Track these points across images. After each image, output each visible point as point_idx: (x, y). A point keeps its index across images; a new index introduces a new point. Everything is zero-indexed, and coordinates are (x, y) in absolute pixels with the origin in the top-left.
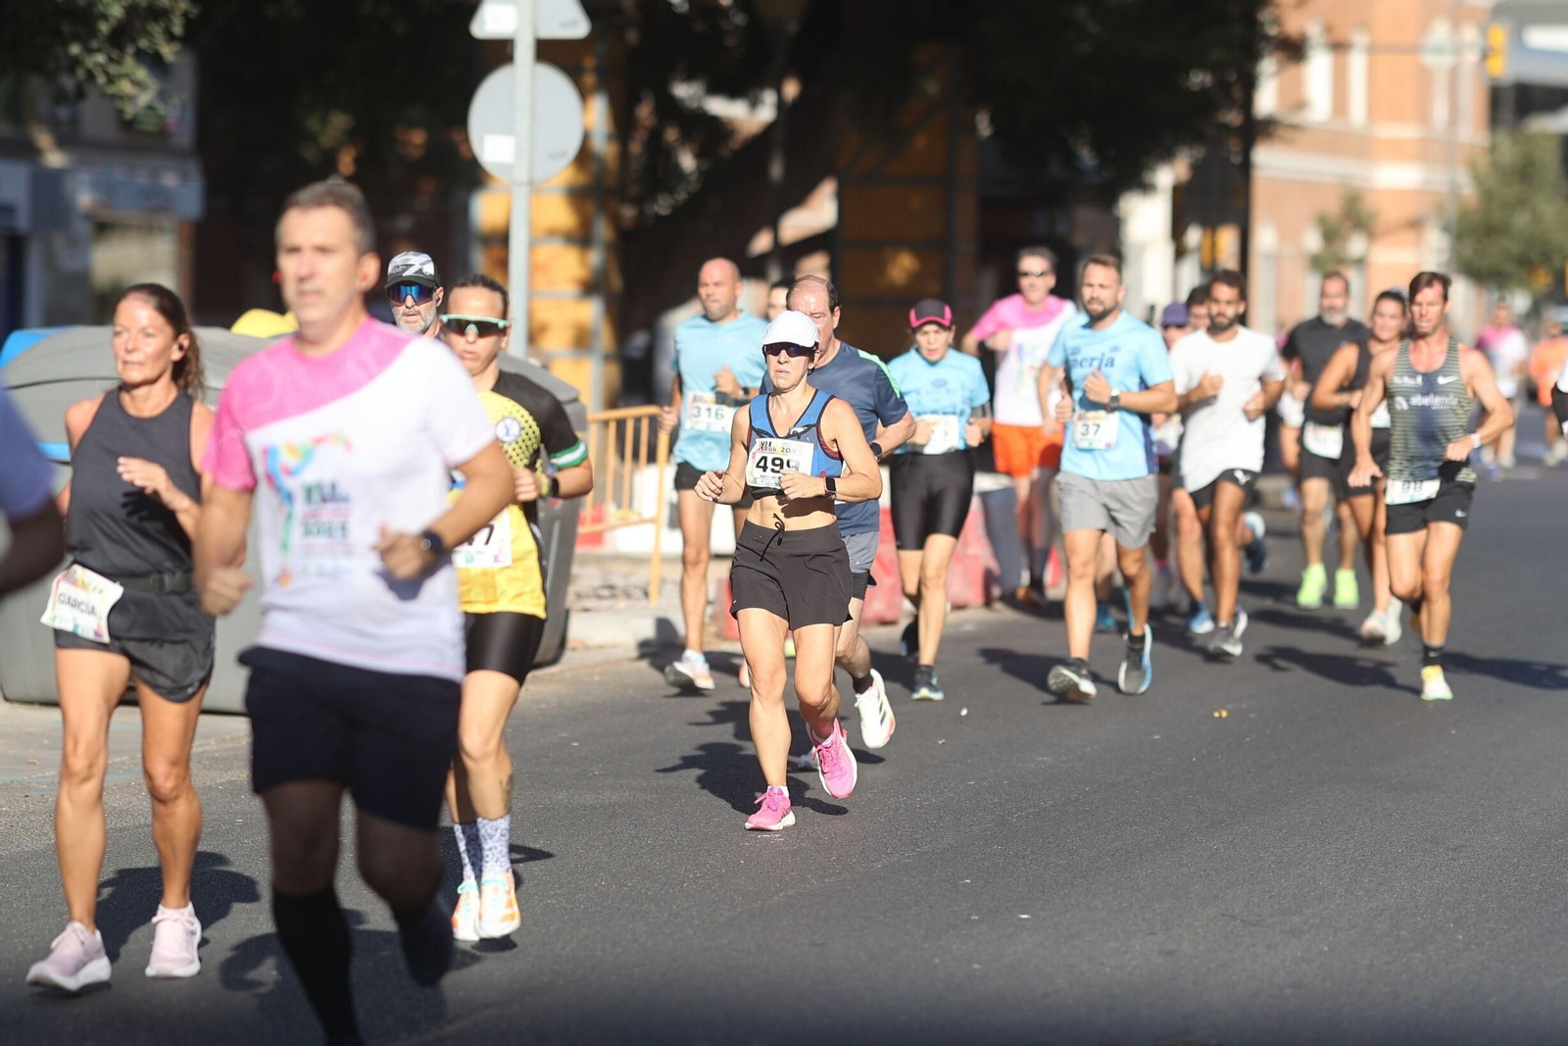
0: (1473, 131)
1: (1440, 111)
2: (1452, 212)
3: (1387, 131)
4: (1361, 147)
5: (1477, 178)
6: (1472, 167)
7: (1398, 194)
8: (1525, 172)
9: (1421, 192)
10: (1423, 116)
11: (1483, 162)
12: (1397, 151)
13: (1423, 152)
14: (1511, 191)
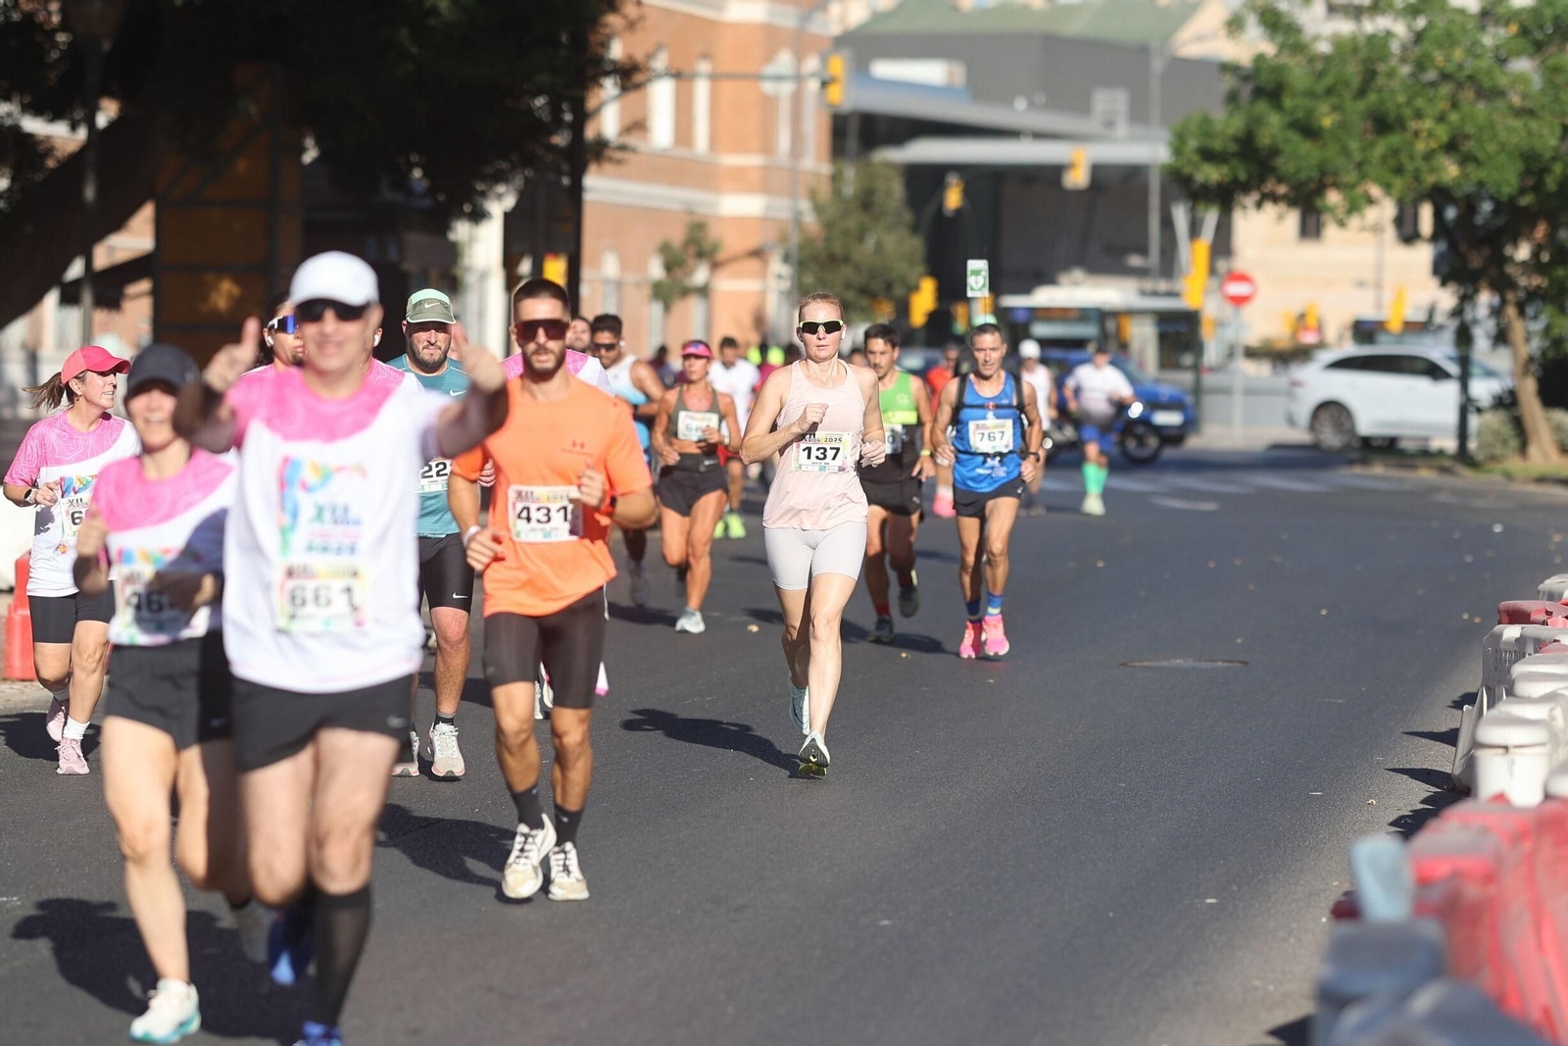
0: (816, 161)
1: (784, 141)
2: (795, 239)
3: (730, 160)
4: (706, 176)
5: (818, 209)
6: (813, 195)
7: (741, 222)
8: (867, 202)
9: (763, 220)
10: (767, 147)
11: (825, 191)
12: (741, 181)
13: (764, 182)
14: (852, 223)
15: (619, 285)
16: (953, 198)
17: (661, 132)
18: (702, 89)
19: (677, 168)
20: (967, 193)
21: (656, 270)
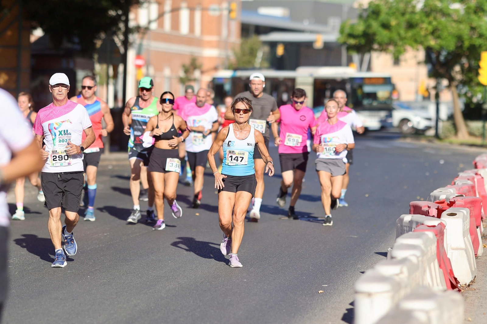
0: (235, 38)
1: (224, 32)
3: (208, 38)
4: (199, 43)
5: (235, 54)
6: (233, 49)
7: (210, 59)
9: (218, 58)
10: (219, 34)
11: (238, 49)
12: (210, 45)
13: (219, 45)
14: (246, 58)
15: (170, 79)
16: (280, 51)
17: (184, 29)
18: (198, 15)
19: (189, 40)
20: (285, 49)
21: (182, 74)
